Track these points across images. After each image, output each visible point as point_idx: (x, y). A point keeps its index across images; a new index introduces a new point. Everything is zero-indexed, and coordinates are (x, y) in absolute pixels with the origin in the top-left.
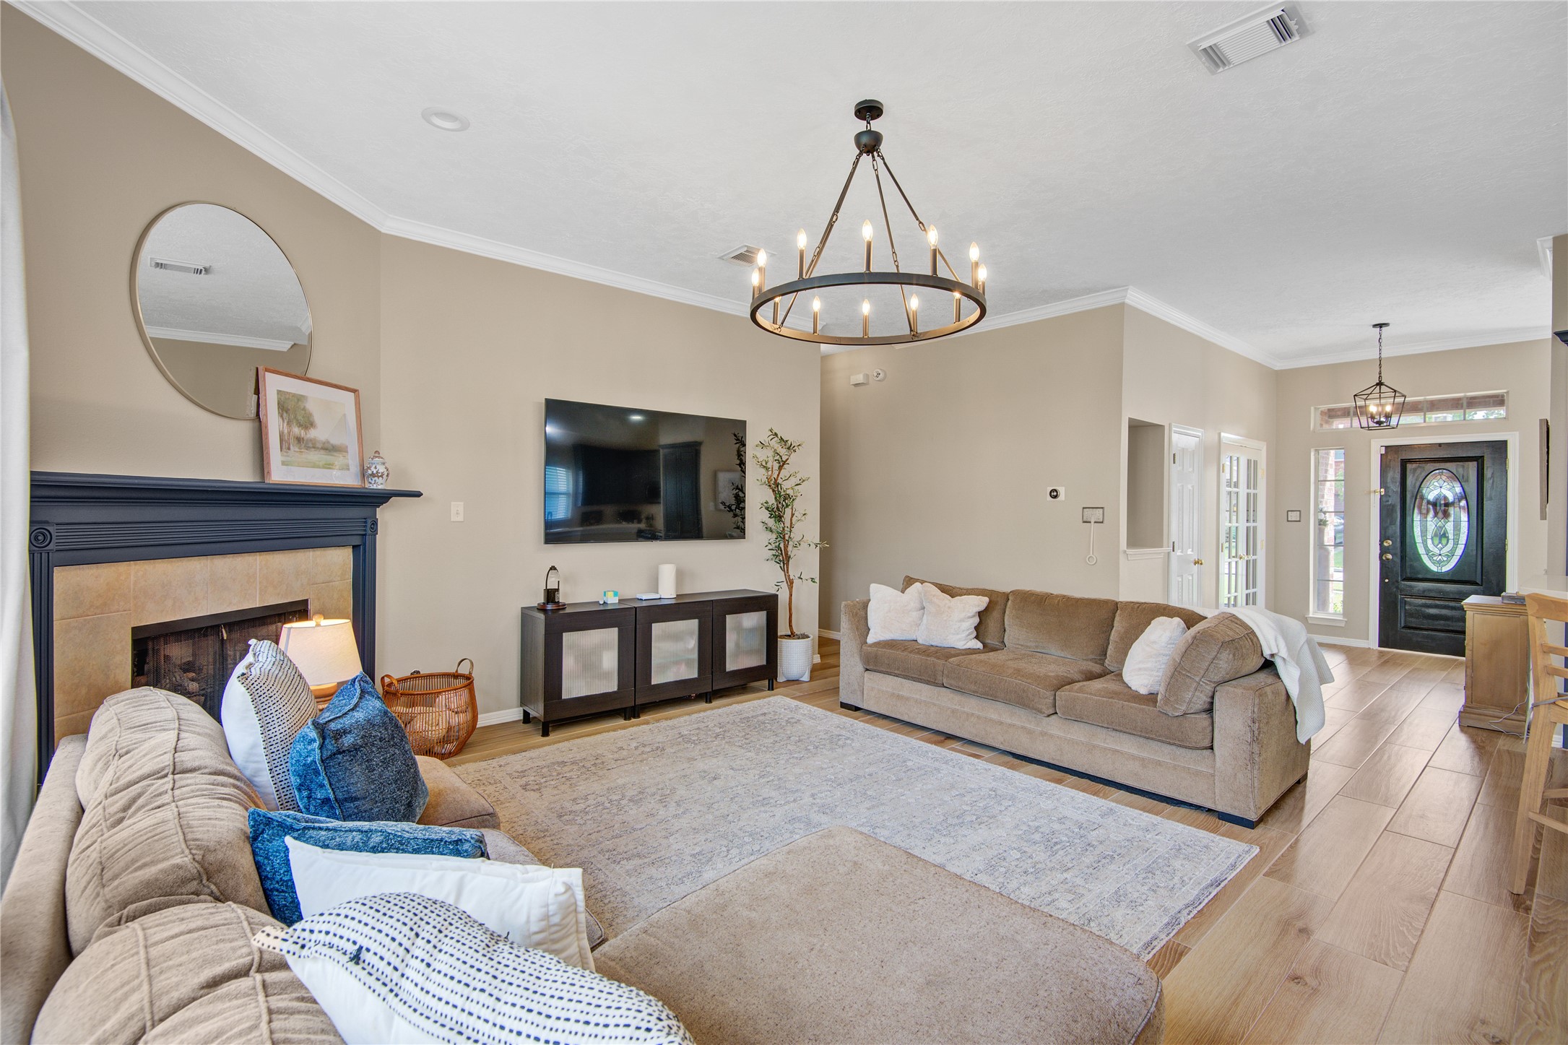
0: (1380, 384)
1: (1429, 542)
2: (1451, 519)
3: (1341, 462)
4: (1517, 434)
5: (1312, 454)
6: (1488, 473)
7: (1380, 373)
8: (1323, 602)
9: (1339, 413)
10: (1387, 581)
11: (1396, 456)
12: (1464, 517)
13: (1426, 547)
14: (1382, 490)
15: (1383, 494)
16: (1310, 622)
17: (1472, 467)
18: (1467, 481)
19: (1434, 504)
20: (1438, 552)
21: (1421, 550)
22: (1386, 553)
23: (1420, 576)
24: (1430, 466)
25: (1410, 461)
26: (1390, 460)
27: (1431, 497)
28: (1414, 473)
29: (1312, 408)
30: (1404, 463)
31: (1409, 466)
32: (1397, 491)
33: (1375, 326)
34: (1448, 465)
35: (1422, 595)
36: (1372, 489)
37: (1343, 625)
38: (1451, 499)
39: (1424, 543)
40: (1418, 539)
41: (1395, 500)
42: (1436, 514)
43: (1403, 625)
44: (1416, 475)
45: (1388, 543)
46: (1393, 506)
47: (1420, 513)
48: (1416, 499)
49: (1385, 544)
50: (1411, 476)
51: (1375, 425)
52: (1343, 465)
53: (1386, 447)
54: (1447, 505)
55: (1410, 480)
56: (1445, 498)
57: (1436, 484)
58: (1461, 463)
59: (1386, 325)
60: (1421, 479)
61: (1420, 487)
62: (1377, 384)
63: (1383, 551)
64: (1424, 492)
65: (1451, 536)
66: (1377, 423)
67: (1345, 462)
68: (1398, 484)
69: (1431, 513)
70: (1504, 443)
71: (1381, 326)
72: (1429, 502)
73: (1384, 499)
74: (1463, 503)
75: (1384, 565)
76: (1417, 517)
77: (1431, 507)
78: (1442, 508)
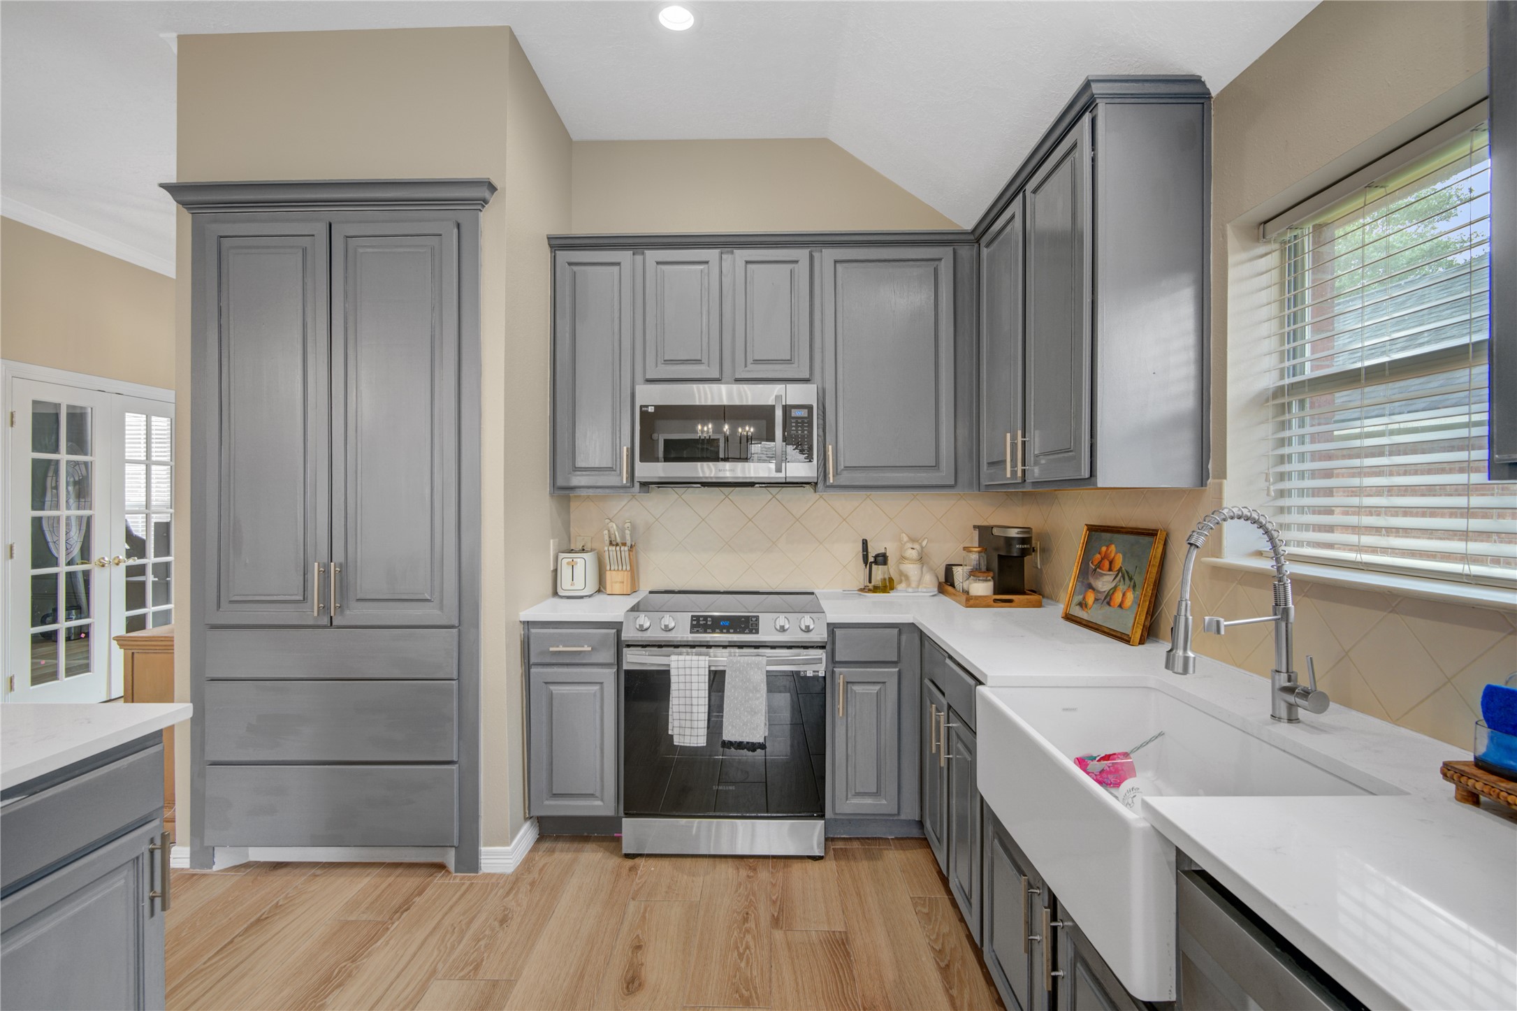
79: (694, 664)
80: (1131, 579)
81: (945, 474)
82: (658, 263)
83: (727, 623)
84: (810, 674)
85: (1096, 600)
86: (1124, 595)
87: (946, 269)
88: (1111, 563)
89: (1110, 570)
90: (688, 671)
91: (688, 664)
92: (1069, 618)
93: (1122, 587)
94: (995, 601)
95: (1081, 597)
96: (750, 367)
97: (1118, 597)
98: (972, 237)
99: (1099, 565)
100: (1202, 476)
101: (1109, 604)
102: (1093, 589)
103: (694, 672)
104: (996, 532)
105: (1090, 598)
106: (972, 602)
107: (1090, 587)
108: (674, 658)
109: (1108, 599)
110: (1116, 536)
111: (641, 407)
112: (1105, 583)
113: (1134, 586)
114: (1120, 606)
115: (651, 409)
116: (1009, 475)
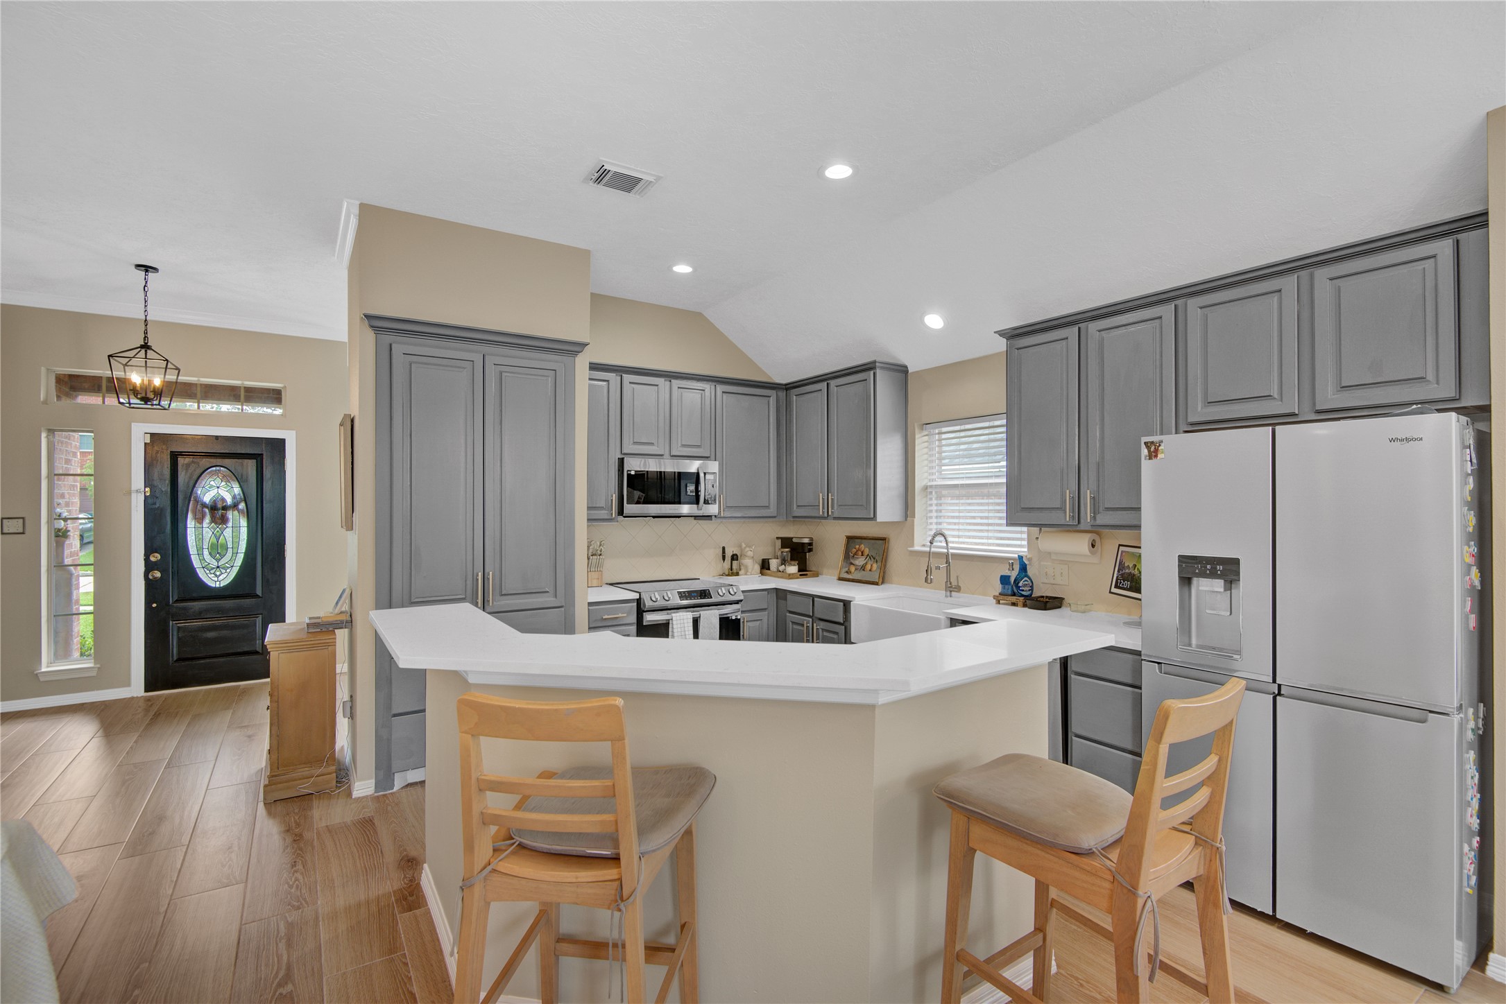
0: (145, 347)
1: (206, 552)
2: (230, 524)
3: (90, 453)
4: (294, 433)
5: (44, 435)
6: (267, 473)
7: (146, 333)
8: (63, 646)
9: (86, 386)
10: (154, 605)
11: (164, 447)
12: (244, 522)
13: (202, 560)
14: (147, 489)
15: (148, 494)
16: (42, 679)
17: (250, 466)
18: (246, 481)
19: (213, 508)
20: (216, 564)
21: (196, 563)
22: (153, 569)
23: (195, 595)
24: (205, 462)
25: (181, 454)
26: (157, 452)
27: (207, 499)
28: (187, 470)
29: (43, 370)
30: (174, 456)
31: (181, 461)
32: (166, 492)
33: (138, 266)
34: (227, 462)
35: (199, 615)
36: (134, 488)
37: (94, 674)
38: (229, 500)
39: (200, 554)
40: (193, 550)
41: (165, 502)
42: (213, 520)
43: (175, 658)
44: (190, 471)
45: (155, 557)
46: (162, 510)
47: (195, 518)
48: (190, 500)
49: (152, 559)
50: (183, 473)
51: (138, 401)
52: (92, 457)
53: (152, 435)
54: (225, 508)
55: (182, 478)
56: (223, 500)
57: (212, 483)
58: (240, 461)
59: (155, 270)
60: (195, 477)
61: (194, 486)
62: (142, 347)
63: (149, 567)
64: (199, 492)
65: (230, 545)
66: (142, 399)
67: (96, 453)
68: (168, 482)
69: (207, 519)
70: (283, 441)
71: (147, 269)
72: (204, 505)
73: (150, 501)
74: (242, 506)
75: (151, 586)
76: (191, 523)
77: (207, 510)
78: (218, 512)
79: (685, 617)
80: (874, 559)
81: (772, 510)
82: (630, 383)
83: (695, 594)
84: (734, 618)
85: (856, 569)
86: (872, 565)
87: (772, 400)
88: (862, 553)
89: (862, 555)
90: (682, 621)
91: (682, 617)
92: (840, 579)
93: (870, 563)
94: (801, 575)
95: (847, 569)
96: (681, 449)
97: (868, 567)
98: (784, 387)
99: (855, 554)
100: (906, 517)
101: (864, 570)
102: (853, 565)
103: (685, 621)
104: (794, 540)
105: (853, 568)
106: (791, 576)
107: (852, 564)
108: (673, 615)
109: (863, 568)
110: (864, 541)
111: (628, 471)
112: (860, 561)
113: (877, 562)
114: (870, 570)
115: (633, 473)
116: (821, 513)
